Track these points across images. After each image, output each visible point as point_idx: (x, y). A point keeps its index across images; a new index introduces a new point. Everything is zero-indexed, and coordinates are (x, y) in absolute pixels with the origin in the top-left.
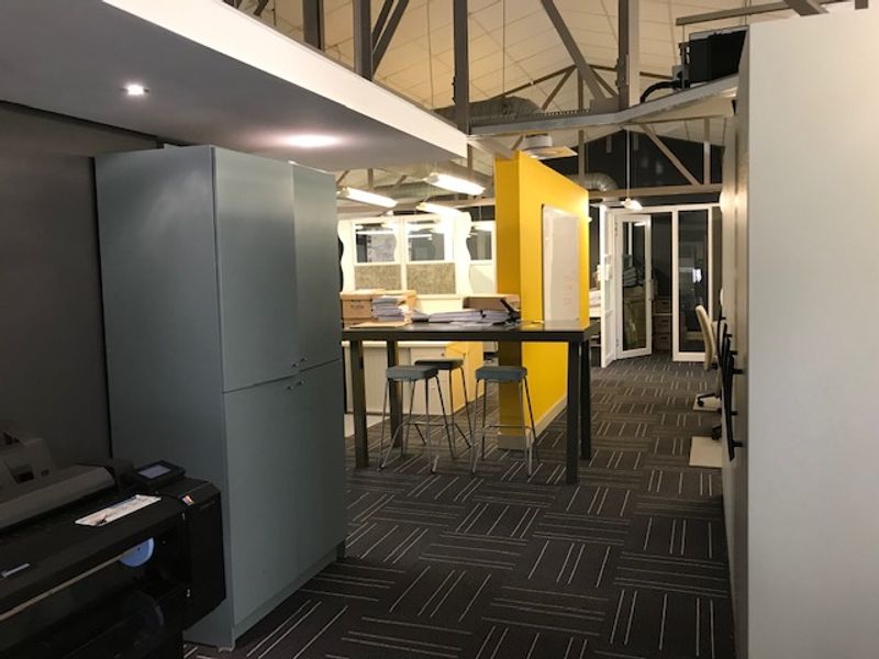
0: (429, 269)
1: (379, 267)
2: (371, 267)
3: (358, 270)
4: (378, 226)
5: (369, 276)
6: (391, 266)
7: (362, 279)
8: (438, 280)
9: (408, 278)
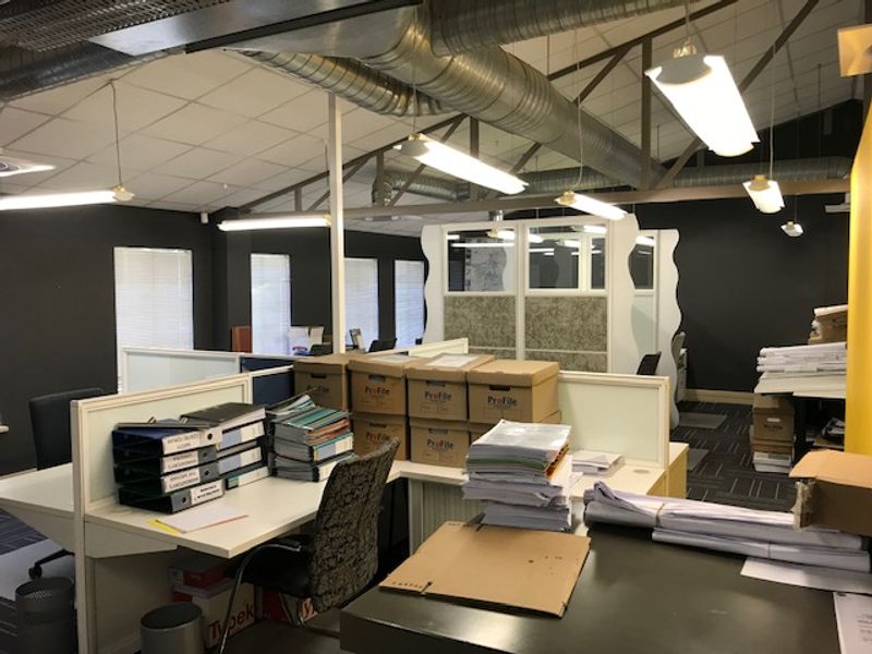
0: (562, 306)
1: (481, 299)
2: (469, 298)
3: (449, 302)
4: (481, 235)
5: (466, 311)
6: (500, 298)
7: (455, 315)
8: (578, 322)
9: (527, 316)
